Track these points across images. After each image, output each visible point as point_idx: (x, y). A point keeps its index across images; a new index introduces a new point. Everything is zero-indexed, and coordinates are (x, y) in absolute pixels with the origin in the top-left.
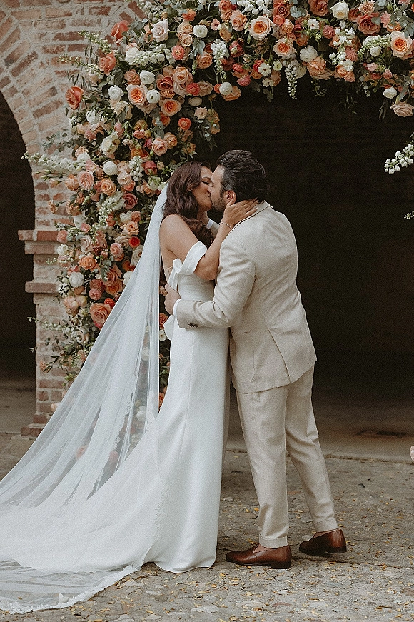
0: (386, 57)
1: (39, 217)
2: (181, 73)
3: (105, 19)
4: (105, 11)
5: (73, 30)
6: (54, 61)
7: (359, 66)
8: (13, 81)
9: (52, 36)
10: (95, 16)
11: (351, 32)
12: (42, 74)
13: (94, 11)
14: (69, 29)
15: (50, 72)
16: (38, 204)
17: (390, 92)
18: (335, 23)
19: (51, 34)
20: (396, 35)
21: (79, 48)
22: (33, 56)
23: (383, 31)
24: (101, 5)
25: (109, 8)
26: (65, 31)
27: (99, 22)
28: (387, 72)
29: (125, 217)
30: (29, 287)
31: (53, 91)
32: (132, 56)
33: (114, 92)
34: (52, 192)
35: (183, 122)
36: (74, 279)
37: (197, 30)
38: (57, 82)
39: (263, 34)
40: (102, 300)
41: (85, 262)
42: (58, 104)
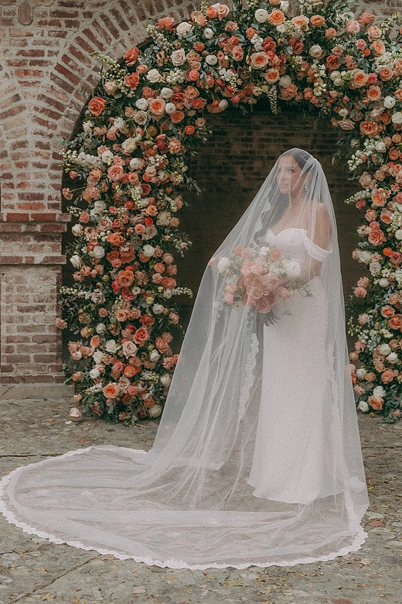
0: (346, 87)
1: (6, 202)
2: (191, 91)
3: (62, 41)
4: (63, 35)
5: (35, 48)
6: (18, 73)
9: (15, 52)
10: (54, 38)
11: (323, 67)
12: (6, 83)
13: (53, 33)
14: (30, 47)
15: (14, 81)
17: (343, 112)
18: (311, 60)
19: (14, 50)
21: (41, 63)
23: (343, 68)
24: (60, 29)
25: (66, 32)
26: (26, 49)
27: (57, 43)
28: (346, 98)
29: (145, 201)
31: (17, 98)
32: (154, 75)
33: (141, 103)
34: (16, 181)
35: (189, 129)
36: (99, 252)
37: (210, 59)
38: (20, 90)
39: (262, 65)
40: (123, 268)
41: (114, 238)
42: (22, 108)
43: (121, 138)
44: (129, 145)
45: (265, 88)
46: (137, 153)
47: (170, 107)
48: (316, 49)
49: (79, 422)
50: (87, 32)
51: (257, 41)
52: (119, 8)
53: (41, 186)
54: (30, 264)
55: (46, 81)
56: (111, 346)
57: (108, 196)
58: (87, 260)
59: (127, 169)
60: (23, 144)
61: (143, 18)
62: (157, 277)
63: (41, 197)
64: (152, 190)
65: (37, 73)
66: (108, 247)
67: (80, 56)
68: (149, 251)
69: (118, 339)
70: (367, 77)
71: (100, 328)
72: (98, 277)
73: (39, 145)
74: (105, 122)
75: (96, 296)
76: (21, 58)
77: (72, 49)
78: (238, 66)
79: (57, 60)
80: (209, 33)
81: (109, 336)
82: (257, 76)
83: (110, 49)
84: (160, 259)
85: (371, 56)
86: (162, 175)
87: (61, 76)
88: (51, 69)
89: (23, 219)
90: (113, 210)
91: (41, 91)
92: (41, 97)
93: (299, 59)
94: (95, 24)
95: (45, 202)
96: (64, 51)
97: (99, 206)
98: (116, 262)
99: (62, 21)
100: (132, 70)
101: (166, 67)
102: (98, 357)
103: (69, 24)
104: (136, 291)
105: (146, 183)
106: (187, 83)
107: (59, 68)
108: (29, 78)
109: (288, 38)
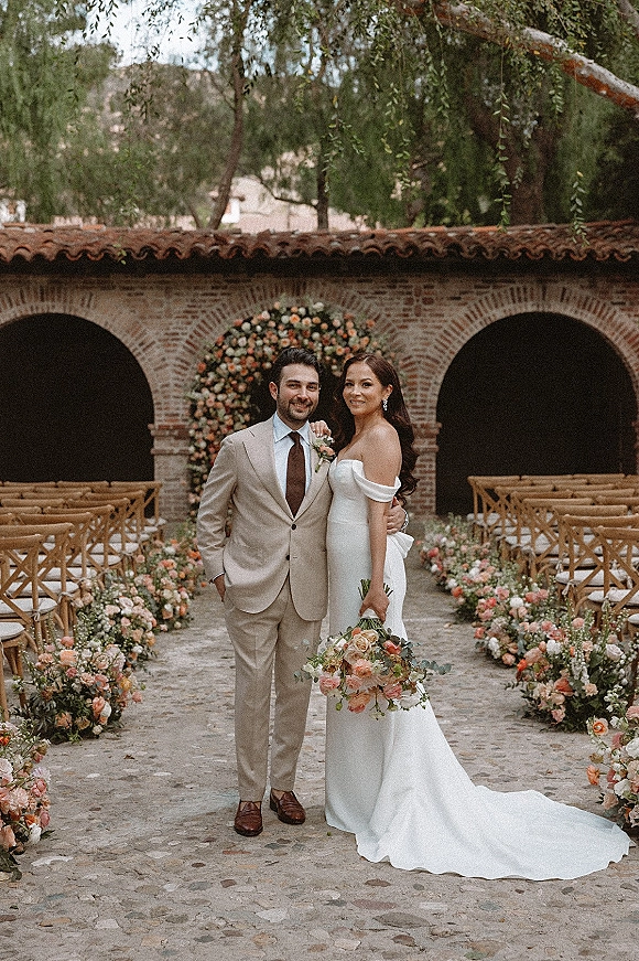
0: (334, 355)
1: (156, 418)
2: (250, 359)
3: (189, 327)
4: (189, 323)
5: (174, 331)
6: (164, 345)
7: (323, 356)
8: (143, 354)
9: (163, 334)
10: (185, 325)
11: (320, 345)
12: (158, 351)
13: (184, 323)
14: (172, 331)
15: (163, 350)
16: (156, 412)
17: (334, 367)
18: (314, 341)
20: (339, 347)
21: (177, 339)
22: (153, 343)
23: (331, 345)
24: (188, 320)
25: (191, 322)
26: (169, 332)
27: (186, 328)
29: (227, 417)
30: (152, 451)
31: (164, 359)
32: (230, 351)
33: (223, 366)
34: (163, 406)
35: (251, 379)
36: (203, 445)
37: (259, 342)
38: (166, 355)
41: (210, 437)
42: (166, 365)
43: (214, 383)
44: (217, 388)
46: (223, 391)
47: (239, 368)
48: (316, 335)
50: (203, 321)
51: (284, 334)
52: (221, 307)
53: (178, 409)
54: (171, 454)
55: (180, 349)
57: (207, 415)
58: (198, 449)
59: (216, 400)
60: (167, 385)
61: (235, 311)
63: (177, 415)
64: (230, 411)
65: (175, 345)
66: (208, 442)
67: (199, 335)
70: (343, 350)
72: (203, 458)
73: (176, 385)
74: (204, 375)
75: (202, 469)
76: (166, 337)
77: (195, 332)
78: (275, 345)
79: (186, 337)
80: (259, 328)
83: (216, 330)
85: (347, 339)
86: (237, 404)
87: (189, 347)
88: (183, 343)
89: (167, 428)
90: (211, 422)
91: (177, 355)
92: (177, 359)
93: (306, 342)
94: (208, 317)
95: (180, 418)
96: (190, 332)
97: (203, 419)
98: (212, 450)
99: (190, 316)
100: (221, 347)
101: (236, 347)
103: (193, 317)
105: (227, 408)
106: (248, 355)
107: (187, 342)
108: (172, 348)
109: (301, 330)
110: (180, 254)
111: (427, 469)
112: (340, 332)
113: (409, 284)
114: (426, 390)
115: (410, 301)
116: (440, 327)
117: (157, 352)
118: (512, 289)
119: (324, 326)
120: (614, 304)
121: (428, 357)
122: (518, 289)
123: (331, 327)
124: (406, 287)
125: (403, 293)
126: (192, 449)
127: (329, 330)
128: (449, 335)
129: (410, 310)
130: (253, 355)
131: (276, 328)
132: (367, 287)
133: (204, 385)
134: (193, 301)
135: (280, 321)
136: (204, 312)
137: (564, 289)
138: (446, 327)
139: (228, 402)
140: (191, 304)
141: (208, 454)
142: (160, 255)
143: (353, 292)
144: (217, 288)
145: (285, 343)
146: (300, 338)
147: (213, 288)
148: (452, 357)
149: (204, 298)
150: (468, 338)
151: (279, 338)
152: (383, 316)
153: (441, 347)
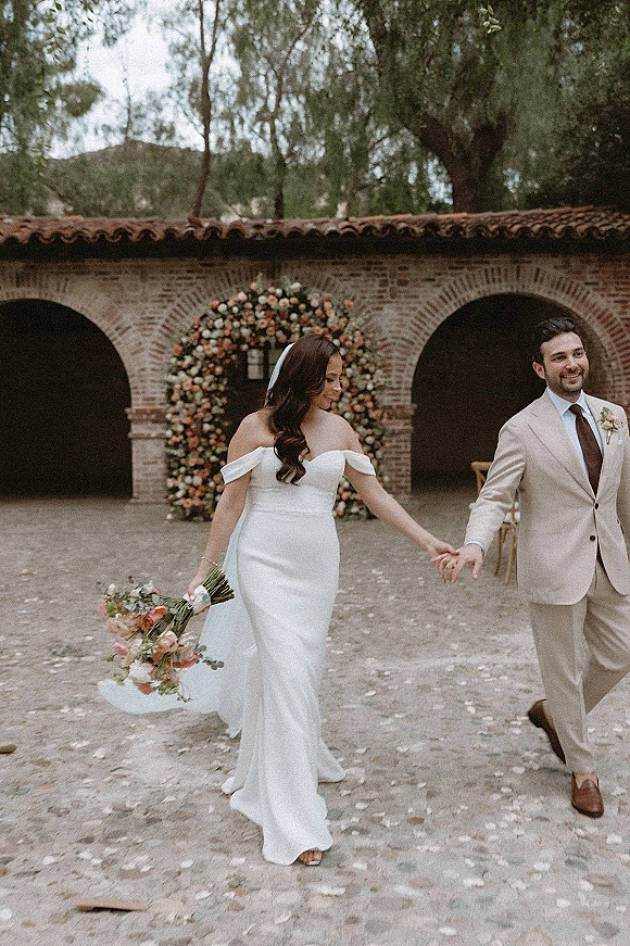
1: (133, 402)
2: (227, 341)
3: (165, 311)
4: (165, 307)
5: (150, 316)
6: (140, 330)
8: (119, 339)
10: (160, 310)
11: (298, 326)
13: (160, 307)
14: (148, 315)
15: (138, 334)
16: (133, 396)
18: (291, 322)
19: (138, 317)
20: (317, 328)
21: (153, 324)
22: (129, 327)
23: (310, 326)
24: (164, 304)
25: (167, 306)
26: (145, 316)
27: (162, 312)
29: (204, 401)
30: (130, 435)
31: (140, 344)
32: (206, 333)
33: (200, 348)
34: (140, 391)
35: (228, 361)
36: (180, 428)
37: (236, 324)
38: (142, 339)
39: (264, 326)
40: (193, 436)
41: (187, 420)
42: (142, 349)
43: (190, 366)
44: (194, 371)
45: (267, 338)
46: (200, 374)
47: (215, 350)
48: (294, 316)
49: (171, 521)
50: (179, 305)
51: (261, 315)
52: (196, 291)
53: (154, 393)
54: (148, 438)
55: (157, 334)
56: (188, 479)
57: (184, 398)
58: (175, 433)
59: (193, 383)
60: (144, 369)
61: (210, 295)
62: (212, 441)
63: (153, 399)
64: (207, 394)
65: (151, 329)
66: (186, 426)
67: (175, 319)
68: (207, 427)
69: (192, 475)
70: (323, 330)
71: (182, 470)
72: (181, 442)
73: (153, 369)
74: (181, 358)
75: (179, 452)
76: (142, 321)
77: (171, 315)
78: (252, 327)
79: (162, 322)
80: (235, 309)
81: (186, 474)
82: (263, 332)
83: (192, 314)
84: (213, 432)
85: (325, 320)
86: (213, 386)
87: (166, 331)
88: (159, 327)
89: (144, 412)
90: (187, 405)
91: (154, 339)
92: (153, 343)
93: (284, 322)
94: (183, 301)
95: (157, 402)
96: (166, 316)
97: (180, 403)
98: (189, 434)
99: (165, 300)
100: (197, 329)
101: (213, 329)
102: (181, 486)
103: (169, 301)
104: (200, 449)
105: (204, 391)
106: (224, 337)
107: (163, 326)
108: (147, 333)
109: (278, 312)
110: (155, 236)
111: (403, 449)
112: (319, 312)
113: (384, 265)
114: (402, 371)
115: (384, 283)
116: (414, 309)
117: (133, 336)
118: (486, 270)
119: (302, 306)
120: (587, 284)
121: (403, 339)
122: (493, 270)
123: (309, 308)
124: (381, 269)
125: (378, 275)
126: (169, 433)
127: (307, 310)
128: (424, 316)
129: (384, 291)
130: (229, 337)
131: (253, 309)
132: (342, 270)
133: (180, 368)
134: (169, 285)
135: (258, 303)
136: (179, 296)
137: (538, 270)
138: (420, 308)
139: (205, 384)
140: (166, 288)
141: (186, 437)
142: (134, 237)
143: (328, 274)
144: (192, 272)
145: (262, 323)
146: (278, 318)
147: (189, 272)
148: (427, 338)
149: (179, 282)
150: (442, 319)
151: (257, 319)
152: (358, 298)
153: (416, 329)
